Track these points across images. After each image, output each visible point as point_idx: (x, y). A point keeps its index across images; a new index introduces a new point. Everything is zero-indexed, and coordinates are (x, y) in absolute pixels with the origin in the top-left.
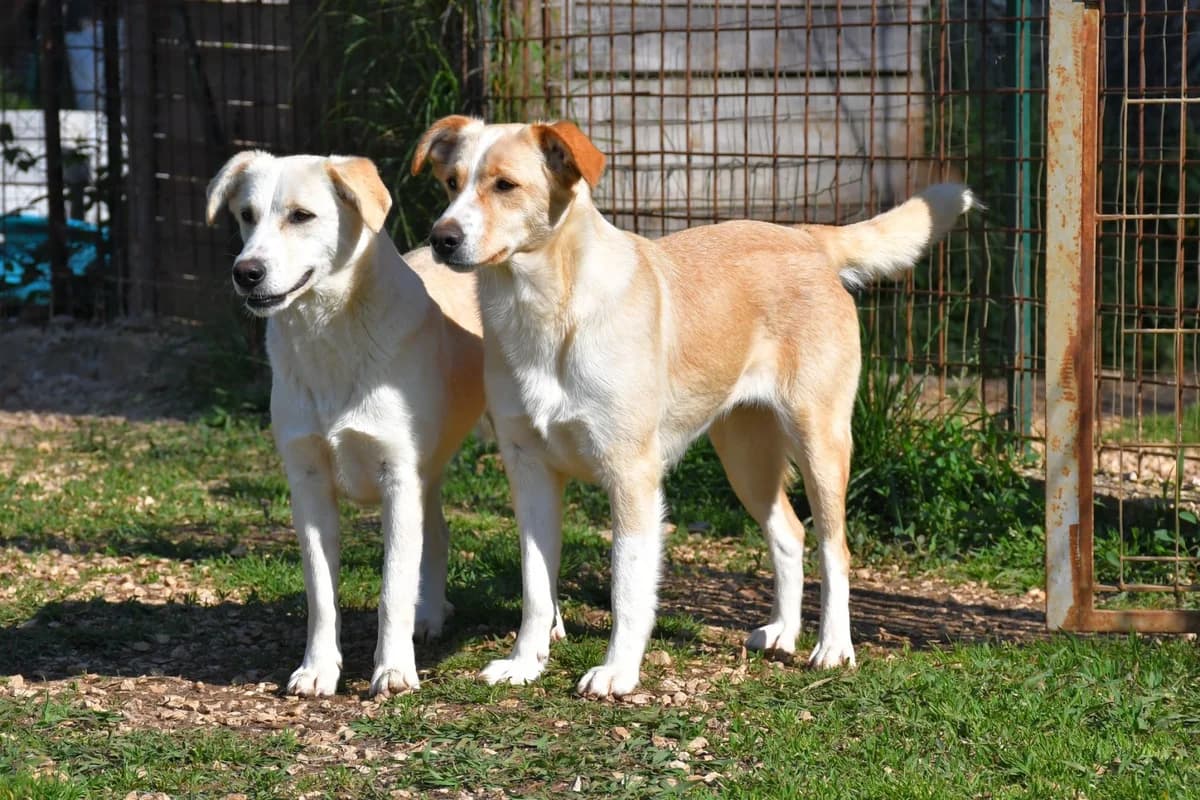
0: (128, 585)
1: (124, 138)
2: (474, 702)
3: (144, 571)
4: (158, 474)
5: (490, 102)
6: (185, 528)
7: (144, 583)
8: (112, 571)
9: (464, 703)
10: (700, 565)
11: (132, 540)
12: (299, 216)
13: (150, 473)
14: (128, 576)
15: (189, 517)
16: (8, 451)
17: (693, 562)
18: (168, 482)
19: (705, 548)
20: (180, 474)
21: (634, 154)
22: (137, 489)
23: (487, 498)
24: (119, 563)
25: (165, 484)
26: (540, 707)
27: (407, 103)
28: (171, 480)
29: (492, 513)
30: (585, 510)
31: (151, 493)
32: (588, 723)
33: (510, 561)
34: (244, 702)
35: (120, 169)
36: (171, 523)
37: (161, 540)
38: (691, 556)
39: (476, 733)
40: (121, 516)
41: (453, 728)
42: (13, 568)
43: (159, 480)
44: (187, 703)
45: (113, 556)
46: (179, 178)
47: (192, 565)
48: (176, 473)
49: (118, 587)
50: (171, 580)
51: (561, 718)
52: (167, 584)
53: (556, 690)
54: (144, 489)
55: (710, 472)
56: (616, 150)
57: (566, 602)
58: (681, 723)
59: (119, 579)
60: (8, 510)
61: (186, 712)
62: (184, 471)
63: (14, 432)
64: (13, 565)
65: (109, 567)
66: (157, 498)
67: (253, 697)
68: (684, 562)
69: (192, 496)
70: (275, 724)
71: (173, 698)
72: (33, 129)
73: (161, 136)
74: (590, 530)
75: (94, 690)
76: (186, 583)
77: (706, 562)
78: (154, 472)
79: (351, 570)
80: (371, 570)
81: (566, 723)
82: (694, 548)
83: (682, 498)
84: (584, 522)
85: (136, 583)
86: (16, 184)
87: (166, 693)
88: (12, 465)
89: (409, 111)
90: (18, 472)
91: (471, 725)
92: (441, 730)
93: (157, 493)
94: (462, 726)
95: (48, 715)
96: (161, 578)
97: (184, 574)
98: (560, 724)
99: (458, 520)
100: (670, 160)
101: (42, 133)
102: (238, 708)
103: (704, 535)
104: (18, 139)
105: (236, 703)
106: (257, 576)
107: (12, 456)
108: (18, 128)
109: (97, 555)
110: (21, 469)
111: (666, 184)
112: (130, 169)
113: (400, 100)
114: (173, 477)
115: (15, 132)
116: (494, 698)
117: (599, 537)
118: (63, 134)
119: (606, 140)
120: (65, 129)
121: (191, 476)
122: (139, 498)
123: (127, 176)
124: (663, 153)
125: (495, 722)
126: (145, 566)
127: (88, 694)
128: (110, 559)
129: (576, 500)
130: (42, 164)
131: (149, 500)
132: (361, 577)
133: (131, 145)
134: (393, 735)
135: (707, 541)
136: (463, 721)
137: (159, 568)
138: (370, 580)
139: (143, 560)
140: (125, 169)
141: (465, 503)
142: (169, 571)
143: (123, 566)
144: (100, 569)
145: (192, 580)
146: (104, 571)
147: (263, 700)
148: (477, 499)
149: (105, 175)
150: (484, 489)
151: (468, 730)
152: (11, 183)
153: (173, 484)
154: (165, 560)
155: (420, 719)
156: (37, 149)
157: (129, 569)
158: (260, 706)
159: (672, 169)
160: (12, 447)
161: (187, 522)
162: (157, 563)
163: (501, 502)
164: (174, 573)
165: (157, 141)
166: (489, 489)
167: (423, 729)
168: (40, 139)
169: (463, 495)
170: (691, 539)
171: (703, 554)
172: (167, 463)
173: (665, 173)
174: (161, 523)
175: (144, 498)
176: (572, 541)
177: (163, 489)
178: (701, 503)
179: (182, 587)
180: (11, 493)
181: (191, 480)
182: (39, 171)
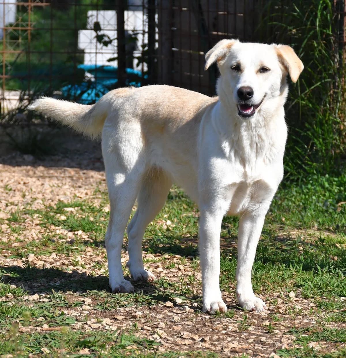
0: (160, 269)
3: (168, 261)
4: (173, 208)
6: (187, 239)
7: (168, 268)
8: (152, 261)
11: (161, 245)
12: (264, 70)
13: (169, 207)
14: (159, 264)
15: (190, 232)
18: (178, 212)
20: (184, 208)
22: (162, 216)
24: (155, 256)
25: (176, 214)
31: (169, 218)
34: (221, 337)
36: (181, 236)
37: (175, 245)
40: (155, 231)
42: (102, 258)
43: (174, 211)
44: (192, 336)
45: (151, 253)
46: (184, 51)
47: (192, 259)
48: (182, 208)
49: (155, 269)
50: (181, 267)
52: (179, 269)
54: (166, 216)
59: (155, 265)
60: (99, 226)
61: (192, 341)
62: (186, 207)
64: (102, 256)
65: (150, 259)
66: (173, 222)
67: (225, 334)
69: (190, 221)
70: (237, 350)
71: (185, 333)
75: (146, 327)
76: (189, 269)
78: (171, 207)
79: (273, 265)
80: (284, 265)
85: (163, 268)
87: (182, 330)
88: (100, 201)
90: (103, 205)
93: (173, 219)
95: (123, 341)
96: (176, 265)
97: (188, 264)
101: (116, 27)
102: (218, 339)
104: (103, 30)
105: (217, 337)
106: (225, 266)
107: (100, 196)
109: (144, 252)
110: (104, 203)
112: (159, 45)
114: (181, 210)
121: (189, 209)
122: (164, 221)
126: (168, 259)
127: (142, 329)
128: (150, 255)
130: (115, 43)
131: (169, 223)
132: (279, 268)
137: (175, 260)
138: (283, 270)
139: (167, 256)
142: (180, 262)
143: (157, 258)
144: (145, 260)
145: (192, 267)
146: (148, 261)
147: (231, 336)
153: (181, 214)
154: (177, 256)
156: (112, 35)
157: (160, 260)
158: (229, 339)
161: (189, 235)
162: (174, 257)
164: (183, 263)
166: (344, 221)
168: (115, 30)
169: (330, 223)
172: (177, 202)
174: (175, 236)
175: (166, 221)
177: (176, 216)
179: (187, 271)
180: (100, 216)
181: (189, 212)
182: (113, 46)
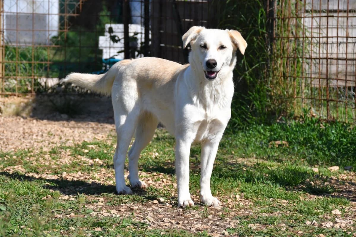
0: (150, 182)
1: (150, 32)
2: (269, 224)
3: (155, 177)
4: (160, 145)
6: (169, 163)
7: (155, 181)
8: (145, 177)
9: (266, 224)
10: (349, 181)
11: (151, 167)
12: (222, 47)
13: (157, 145)
14: (150, 178)
15: (170, 159)
16: (110, 137)
17: (346, 180)
18: (163, 148)
19: (350, 175)
20: (167, 146)
21: (327, 37)
22: (153, 150)
23: (273, 156)
24: (147, 174)
25: (162, 149)
26: (293, 227)
27: (247, 20)
28: (164, 147)
29: (274, 161)
30: (307, 161)
31: (157, 151)
32: (310, 232)
33: (281, 177)
34: (190, 221)
35: (148, 43)
36: (164, 162)
37: (161, 167)
38: (345, 178)
39: (270, 234)
40: (147, 159)
41: (262, 232)
42: (112, 175)
43: (160, 147)
44: (171, 221)
45: (145, 172)
46: (168, 46)
47: (171, 176)
48: (166, 145)
49: (146, 182)
50: (164, 180)
51: (300, 230)
52: (163, 182)
53: (298, 221)
54: (155, 150)
55: (352, 149)
57: (301, 192)
58: (344, 234)
59: (147, 179)
60: (110, 156)
61: (170, 224)
62: (168, 145)
63: (112, 130)
64: (112, 174)
65: (144, 175)
66: (159, 153)
67: (193, 220)
68: (343, 180)
69: (171, 153)
70: (200, 229)
71: (166, 219)
72: (120, 29)
73: (162, 31)
74: (309, 168)
75: (139, 215)
76: (169, 182)
77: (351, 180)
79: (225, 179)
80: (233, 179)
81: (302, 232)
82: (347, 175)
83: (342, 158)
84: (307, 165)
85: (152, 181)
86: (114, 48)
87: (163, 217)
88: (111, 141)
89: (248, 23)
90: (113, 144)
91: (268, 231)
92: (258, 233)
93: (159, 152)
94: (266, 232)
96: (161, 179)
97: (169, 179)
98: (300, 232)
99: (262, 163)
101: (123, 30)
102: (188, 223)
103: (350, 171)
104: (115, 32)
105: (187, 221)
106: (194, 180)
107: (111, 138)
108: (115, 28)
109: (140, 171)
110: (114, 143)
111: (338, 48)
112: (152, 42)
113: (245, 19)
114: (165, 146)
115: (114, 30)
116: (277, 223)
117: (312, 170)
118: (130, 31)
119: (317, 33)
120: (131, 29)
121: (171, 146)
122: (153, 153)
123: (151, 45)
124: (338, 37)
125: (277, 231)
126: (156, 175)
127: (137, 217)
128: (144, 173)
129: (304, 158)
130: (123, 41)
131: (157, 154)
132: (229, 181)
133: (152, 35)
134: (241, 234)
135: (351, 173)
136: (266, 231)
137: (160, 176)
138: (232, 182)
139: (155, 174)
140: (150, 43)
141: (265, 157)
142: (164, 177)
143: (149, 175)
144: (140, 176)
145: (172, 180)
146: (142, 177)
147: (196, 221)
148: (269, 156)
149: (143, 45)
150: (271, 153)
151: (267, 233)
152: (112, 47)
153: (165, 149)
154: (162, 174)
155: (251, 229)
156: (121, 36)
157: (150, 176)
158: (195, 223)
159: (341, 43)
160: (111, 135)
161: (170, 161)
162: (160, 174)
163: (277, 158)
164: (165, 178)
165: (161, 33)
166: (273, 153)
167: (252, 232)
168: (122, 32)
169: (264, 155)
170: (345, 172)
171: (350, 177)
172: (162, 142)
174: (161, 161)
175: (155, 153)
176: (303, 171)
177: (161, 150)
178: (349, 160)
179: (168, 183)
180: (111, 150)
181: (171, 148)
182: (122, 43)
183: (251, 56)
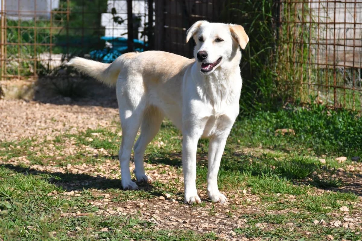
0: (156, 174)
1: (154, 13)
3: (161, 169)
4: (165, 134)
5: (283, 3)
6: (174, 154)
7: (161, 174)
8: (150, 169)
10: (356, 173)
11: (157, 158)
12: (218, 40)
14: (155, 171)
15: (176, 150)
17: (354, 171)
18: (168, 136)
19: (358, 166)
21: (334, 23)
22: (158, 139)
23: (279, 145)
24: (152, 166)
25: (167, 137)
27: (253, 3)
28: (169, 136)
29: (281, 151)
30: (314, 151)
31: (162, 140)
34: (197, 220)
35: (152, 24)
36: (170, 152)
37: (166, 158)
38: (353, 169)
40: (152, 148)
42: (117, 167)
43: (165, 135)
46: (172, 27)
47: (177, 168)
48: (171, 133)
49: (152, 175)
50: (170, 173)
52: (169, 175)
54: (160, 139)
55: (359, 138)
56: (328, 22)
59: (153, 172)
60: (115, 145)
61: (177, 223)
62: (173, 133)
64: (117, 165)
65: (149, 168)
66: (164, 143)
67: (200, 218)
68: (351, 171)
69: (176, 142)
72: (123, 10)
73: (166, 13)
74: (316, 159)
76: (175, 174)
77: (359, 172)
78: (163, 133)
79: (232, 172)
80: (239, 172)
82: (354, 166)
83: (349, 147)
84: (314, 155)
85: (158, 173)
86: (117, 29)
87: (170, 215)
89: (254, 7)
93: (165, 141)
95: (131, 222)
96: (167, 172)
97: (174, 171)
99: (269, 153)
100: (347, 26)
101: (126, 11)
102: (195, 222)
103: (358, 162)
104: (118, 13)
106: (200, 173)
107: (116, 125)
108: (118, 10)
109: (145, 163)
110: (118, 130)
111: (346, 34)
112: (156, 24)
113: (251, 3)
114: (170, 134)
115: (117, 11)
117: (319, 162)
119: (324, 17)
120: (134, 10)
121: (176, 134)
122: (158, 142)
123: (155, 26)
124: (345, 23)
126: (161, 167)
127: (144, 215)
128: (149, 165)
129: (311, 147)
130: (126, 22)
131: (162, 143)
133: (156, 16)
135: (359, 164)
137: (166, 169)
139: (160, 165)
140: (154, 24)
141: (271, 147)
142: (169, 169)
143: (154, 167)
144: (146, 168)
145: (178, 173)
146: (147, 169)
148: (275, 146)
149: (147, 26)
150: (278, 142)
152: (115, 29)
153: (170, 137)
154: (168, 166)
156: (124, 16)
157: (155, 169)
159: (348, 29)
160: (115, 122)
161: (175, 152)
162: (165, 166)
163: (284, 147)
164: (171, 170)
166: (279, 142)
168: (126, 13)
169: (270, 144)
170: (353, 163)
171: (358, 168)
172: (167, 129)
173: (346, 30)
174: (166, 152)
175: (160, 142)
176: (310, 163)
177: (167, 139)
178: (356, 149)
179: (174, 176)
180: (115, 139)
181: (176, 136)
182: (125, 24)
183: (257, 40)
